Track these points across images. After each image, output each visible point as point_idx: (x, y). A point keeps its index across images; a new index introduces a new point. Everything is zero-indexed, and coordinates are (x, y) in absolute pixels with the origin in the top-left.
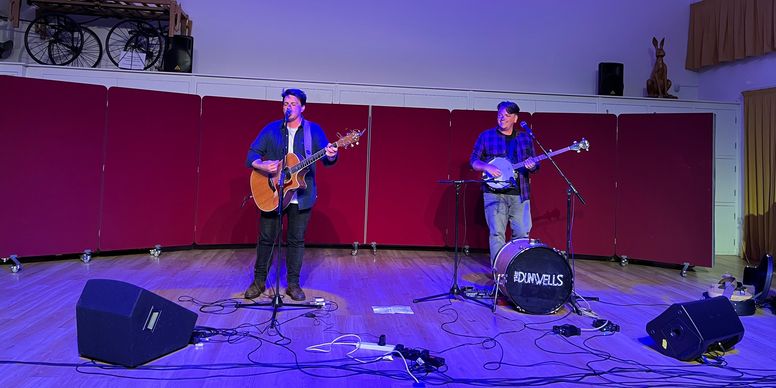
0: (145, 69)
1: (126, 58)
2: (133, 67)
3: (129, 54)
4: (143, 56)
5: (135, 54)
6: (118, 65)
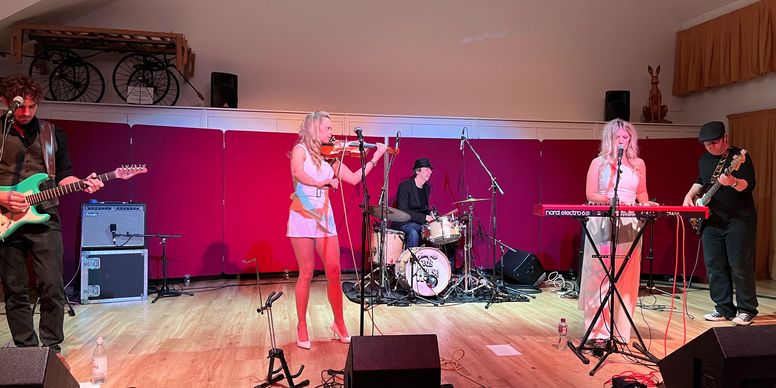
0: (155, 103)
1: (134, 93)
2: (142, 102)
3: (137, 89)
4: (151, 90)
5: (143, 89)
6: (126, 100)
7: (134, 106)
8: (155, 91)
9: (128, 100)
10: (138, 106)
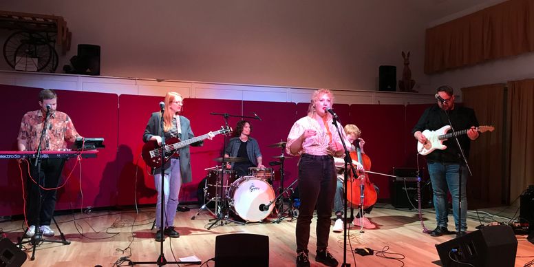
0: (38, 71)
1: (21, 63)
2: (28, 70)
3: (24, 59)
4: (36, 60)
5: (29, 59)
7: (22, 73)
8: (39, 61)
9: (17, 68)
10: (25, 73)
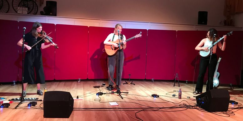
0: (28, 14)
1: (20, 10)
2: (23, 13)
3: (21, 8)
4: (27, 9)
5: (24, 8)
6: (17, 12)
7: (20, 15)
8: (28, 9)
9: (18, 12)
10: (22, 15)
